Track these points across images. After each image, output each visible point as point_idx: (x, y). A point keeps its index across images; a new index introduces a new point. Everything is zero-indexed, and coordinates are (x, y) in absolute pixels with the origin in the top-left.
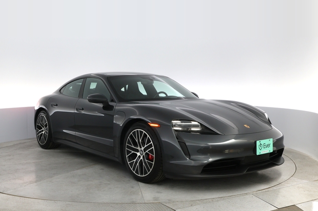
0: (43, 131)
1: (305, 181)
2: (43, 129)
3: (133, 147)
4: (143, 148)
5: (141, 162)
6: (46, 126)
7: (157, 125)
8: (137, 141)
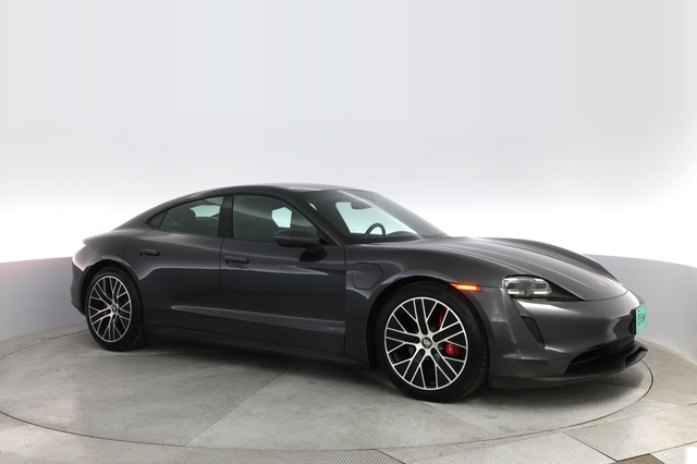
0: (109, 312)
1: (670, 406)
2: (109, 307)
3: (406, 332)
4: (431, 335)
5: (428, 363)
6: (122, 301)
7: (474, 288)
8: (417, 321)
